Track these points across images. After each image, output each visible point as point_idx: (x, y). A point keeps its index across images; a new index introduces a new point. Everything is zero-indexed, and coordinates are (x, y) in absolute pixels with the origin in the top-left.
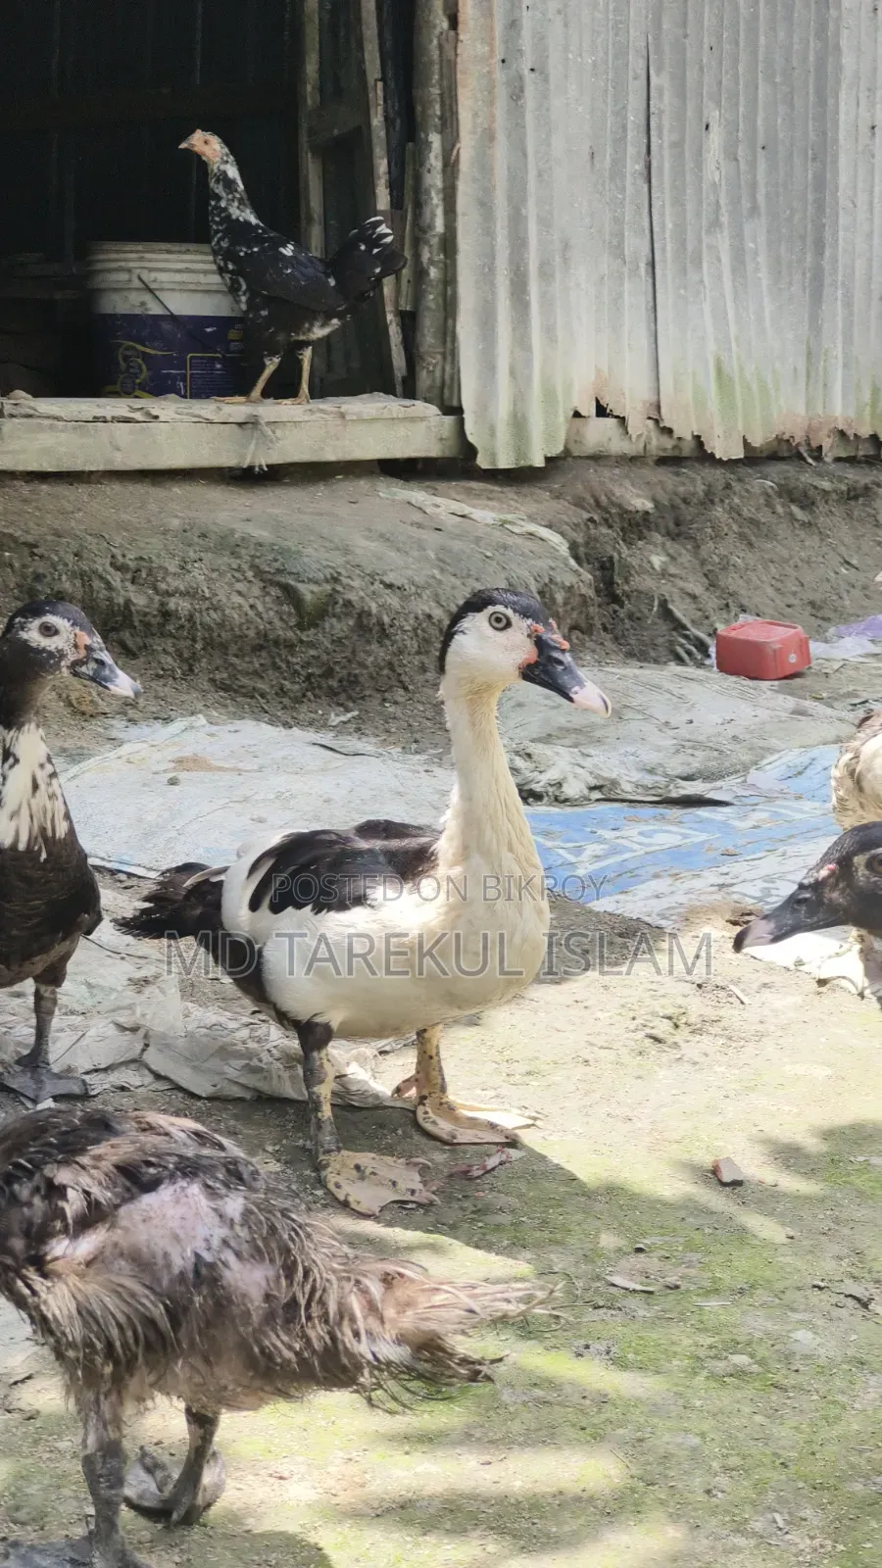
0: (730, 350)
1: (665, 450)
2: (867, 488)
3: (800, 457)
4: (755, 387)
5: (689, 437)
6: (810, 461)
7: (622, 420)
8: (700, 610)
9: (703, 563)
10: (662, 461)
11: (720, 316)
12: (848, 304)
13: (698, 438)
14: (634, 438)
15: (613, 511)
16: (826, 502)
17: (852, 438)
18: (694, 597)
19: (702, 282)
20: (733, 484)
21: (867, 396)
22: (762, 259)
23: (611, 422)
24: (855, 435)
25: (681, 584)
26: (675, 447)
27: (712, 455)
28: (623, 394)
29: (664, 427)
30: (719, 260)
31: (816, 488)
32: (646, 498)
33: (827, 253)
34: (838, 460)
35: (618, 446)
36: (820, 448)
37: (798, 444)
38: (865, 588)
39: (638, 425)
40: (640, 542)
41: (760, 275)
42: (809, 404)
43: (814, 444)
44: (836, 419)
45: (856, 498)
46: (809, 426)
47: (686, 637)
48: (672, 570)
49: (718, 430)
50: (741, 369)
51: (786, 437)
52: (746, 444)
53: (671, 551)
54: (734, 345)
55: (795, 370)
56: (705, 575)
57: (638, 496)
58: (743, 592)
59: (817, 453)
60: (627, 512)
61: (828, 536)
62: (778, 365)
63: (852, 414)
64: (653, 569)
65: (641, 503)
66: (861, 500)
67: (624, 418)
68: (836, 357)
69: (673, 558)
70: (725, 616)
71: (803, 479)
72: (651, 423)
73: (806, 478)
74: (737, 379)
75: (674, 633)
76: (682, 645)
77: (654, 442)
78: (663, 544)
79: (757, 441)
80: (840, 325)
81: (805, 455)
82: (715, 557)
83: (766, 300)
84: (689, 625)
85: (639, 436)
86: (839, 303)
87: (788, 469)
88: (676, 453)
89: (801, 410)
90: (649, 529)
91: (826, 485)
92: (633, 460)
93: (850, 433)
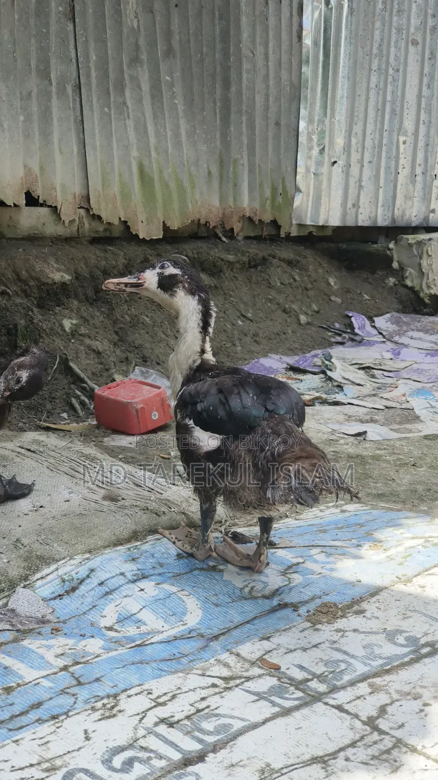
0: (150, 156)
1: (97, 232)
2: (264, 259)
3: (216, 236)
4: (173, 185)
5: (116, 222)
6: (224, 239)
7: (54, 209)
8: (101, 363)
9: (115, 322)
10: (96, 241)
11: (141, 129)
12: (251, 127)
13: (126, 222)
14: (67, 223)
15: (32, 283)
16: (232, 270)
17: (257, 223)
18: (98, 353)
19: (125, 103)
20: (151, 258)
21: (268, 193)
22: (178, 89)
23: (44, 211)
24: (260, 220)
25: (88, 341)
26: (105, 230)
27: (137, 236)
28: (55, 188)
29: (94, 214)
30: (140, 88)
31: (222, 260)
32: (67, 271)
33: (233, 89)
34: (247, 238)
35: (52, 229)
36: (232, 230)
37: (214, 227)
38: (256, 335)
39: (68, 212)
40: (57, 308)
41: (176, 102)
42: (222, 199)
43: (228, 227)
44: (244, 209)
45: (255, 266)
46: (224, 213)
47: (83, 390)
48: (83, 330)
49: (142, 217)
50: (161, 172)
51: (203, 222)
52: (166, 228)
53: (85, 314)
54: (153, 154)
55: (210, 173)
56: (116, 333)
57: (59, 270)
58: (147, 345)
59: (230, 234)
60: (44, 284)
61: (231, 296)
62: (193, 168)
63: (257, 205)
64: (65, 331)
65: (59, 275)
66: (259, 268)
67: (56, 207)
68: (243, 165)
69: (86, 320)
70: (124, 368)
71: (212, 253)
72: (82, 212)
73: (216, 253)
74: (156, 177)
75: (73, 386)
76: (77, 397)
77: (87, 225)
78: (78, 309)
79: (175, 224)
80: (245, 141)
81: (221, 235)
82: (127, 317)
83: (183, 123)
84: (86, 379)
85: (72, 222)
86: (244, 126)
87: (202, 246)
88: (108, 234)
89: (216, 202)
90: (68, 297)
91: (231, 258)
92: (67, 240)
93: (256, 219)
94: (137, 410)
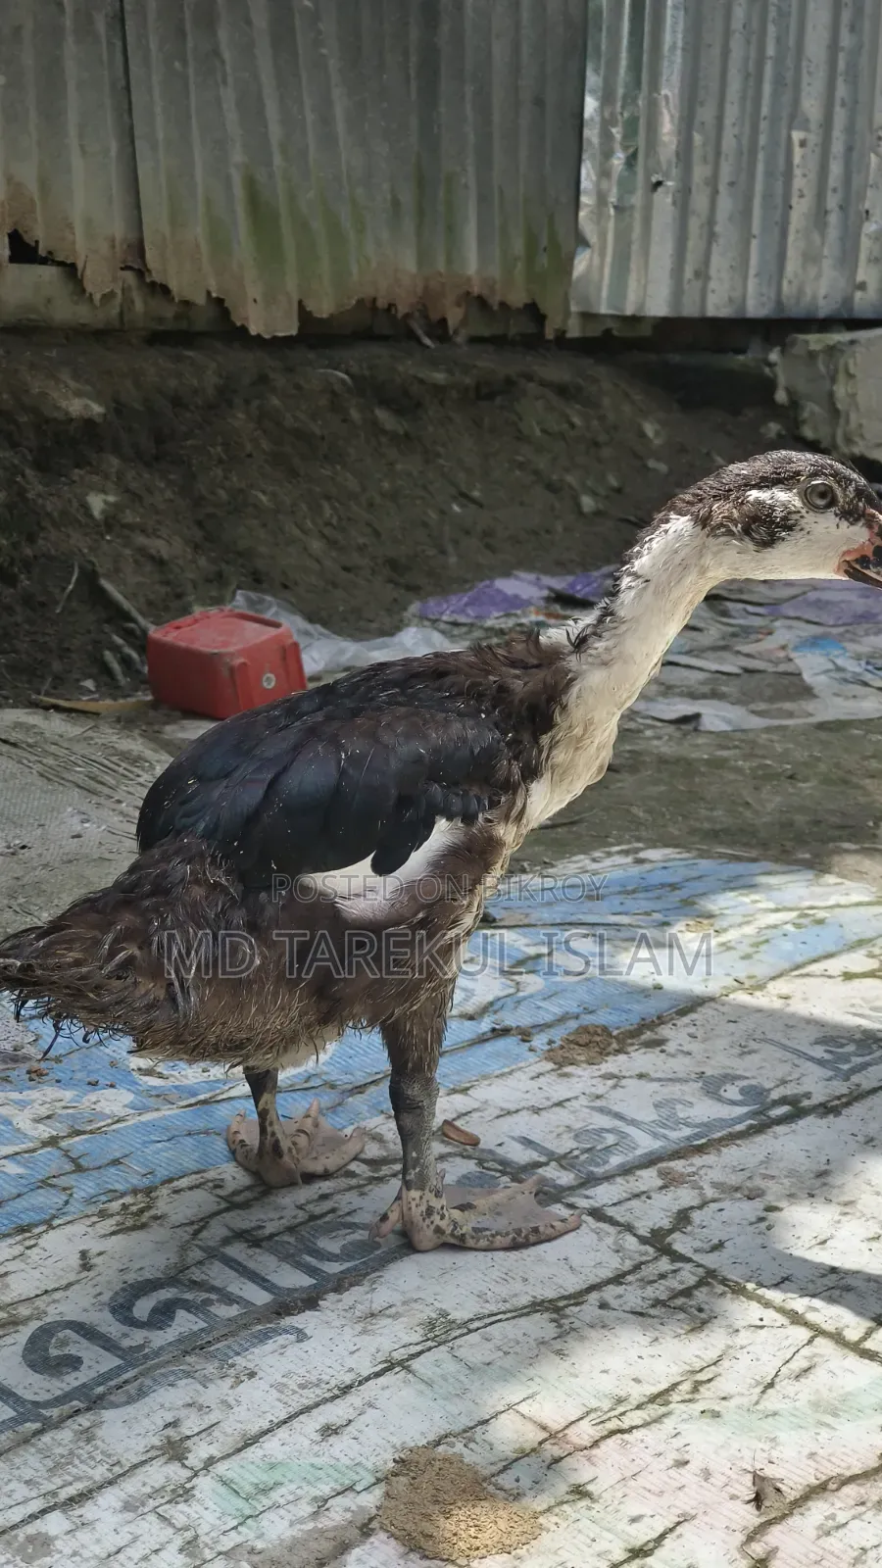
0: (269, 164)
1: (161, 320)
2: (509, 383)
3: (412, 336)
4: (317, 225)
5: (200, 300)
6: (427, 341)
7: (71, 270)
8: (167, 583)
9: (198, 502)
10: (158, 338)
11: (252, 109)
12: (484, 109)
13: (220, 301)
14: (97, 297)
15: (23, 419)
16: (441, 403)
17: (496, 308)
18: (160, 563)
19: (216, 53)
20: (272, 375)
21: (518, 246)
22: (328, 26)
23: (48, 273)
24: (503, 304)
25: (141, 540)
26: (178, 317)
27: (244, 329)
28: (70, 227)
29: (153, 284)
30: (249, 22)
31: (422, 381)
32: (98, 397)
33: (445, 28)
34: (474, 340)
35: (65, 310)
36: (443, 321)
37: (407, 316)
38: (487, 534)
39: (99, 277)
40: (77, 471)
41: (324, 51)
42: (423, 256)
43: (435, 316)
44: (469, 279)
45: (491, 396)
46: (426, 288)
47: (128, 634)
48: (129, 517)
49: (254, 290)
50: (292, 198)
51: (381, 303)
52: (304, 315)
53: (134, 485)
54: (278, 160)
55: (396, 203)
56: (200, 524)
57: (78, 394)
58: (263, 549)
59: (440, 330)
60: (47, 421)
61: (438, 455)
62: (360, 191)
63: (495, 271)
64: (91, 516)
65: (80, 405)
66: (498, 400)
67: (73, 266)
68: (466, 186)
69: (135, 497)
70: (214, 593)
71: (401, 368)
72: (130, 277)
73: (408, 367)
74: (284, 211)
75: (107, 627)
76: (116, 649)
77: (139, 306)
78: (120, 476)
79: (324, 307)
80: (472, 138)
81: (420, 332)
82: (222, 493)
83: (338, 93)
84: (135, 614)
85: (108, 297)
86: (468, 107)
87: (380, 353)
88: (183, 325)
89: (409, 263)
90: (100, 450)
91: (440, 377)
92: (100, 335)
93: (494, 302)
94: (232, 670)
